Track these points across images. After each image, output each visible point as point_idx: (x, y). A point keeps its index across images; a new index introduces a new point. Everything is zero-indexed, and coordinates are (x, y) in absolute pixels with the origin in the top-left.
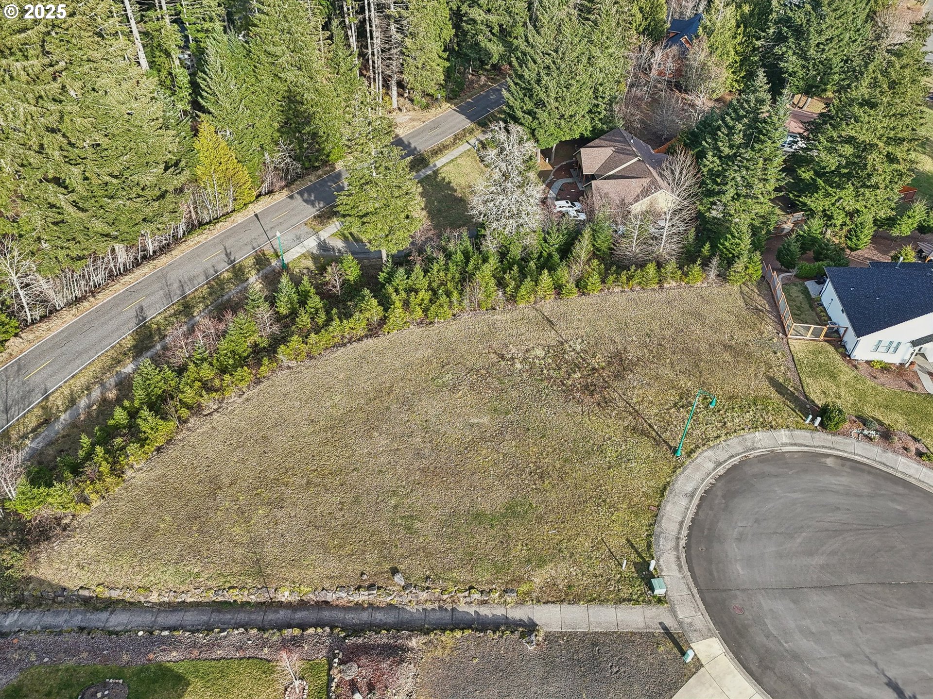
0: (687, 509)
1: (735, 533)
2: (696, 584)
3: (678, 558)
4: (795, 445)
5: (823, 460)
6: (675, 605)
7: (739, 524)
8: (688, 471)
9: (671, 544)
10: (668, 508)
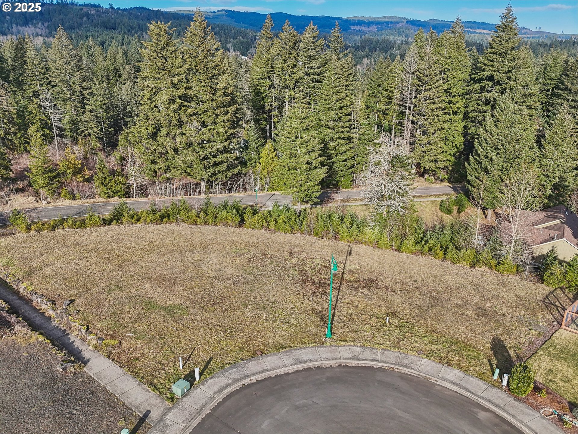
0: (285, 366)
1: (301, 402)
2: (215, 409)
3: (227, 386)
4: (457, 385)
5: (476, 410)
6: (176, 408)
7: (314, 400)
8: (323, 349)
9: (237, 376)
10: (269, 358)
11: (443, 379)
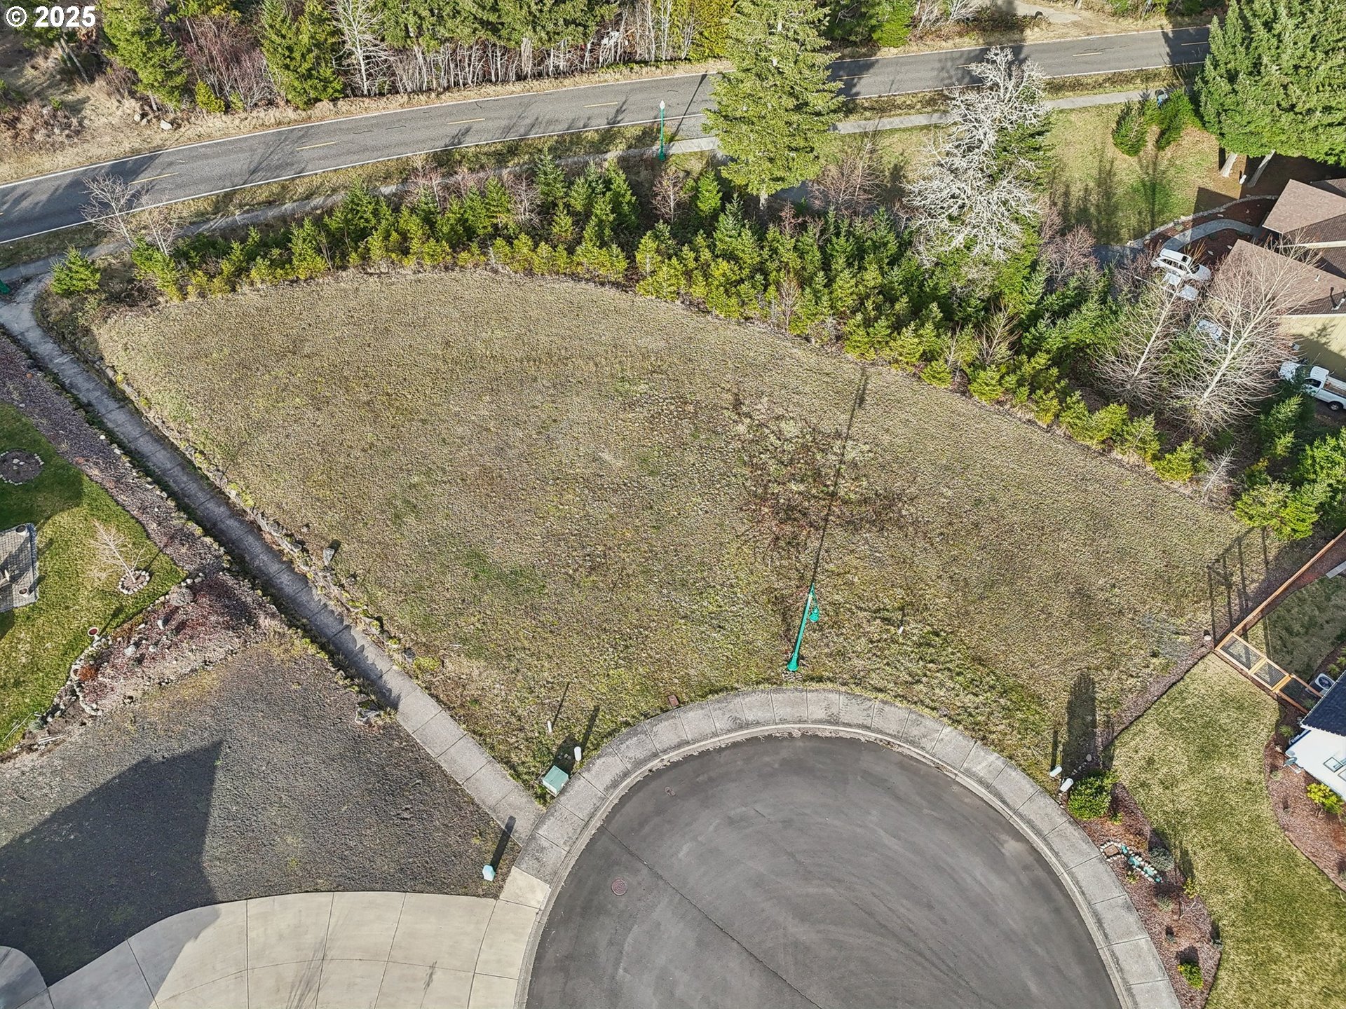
0: (715, 735)
1: (738, 811)
2: (609, 819)
3: (626, 774)
4: (988, 786)
5: (1004, 837)
6: (552, 815)
7: (758, 807)
8: (780, 696)
9: (640, 754)
10: (691, 714)
11: (968, 773)
